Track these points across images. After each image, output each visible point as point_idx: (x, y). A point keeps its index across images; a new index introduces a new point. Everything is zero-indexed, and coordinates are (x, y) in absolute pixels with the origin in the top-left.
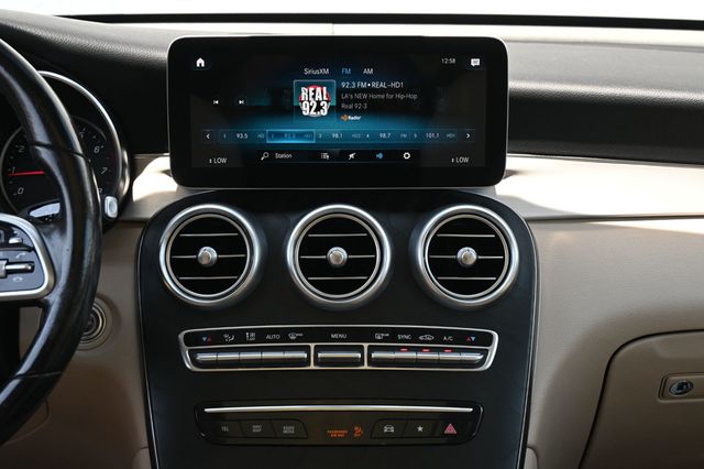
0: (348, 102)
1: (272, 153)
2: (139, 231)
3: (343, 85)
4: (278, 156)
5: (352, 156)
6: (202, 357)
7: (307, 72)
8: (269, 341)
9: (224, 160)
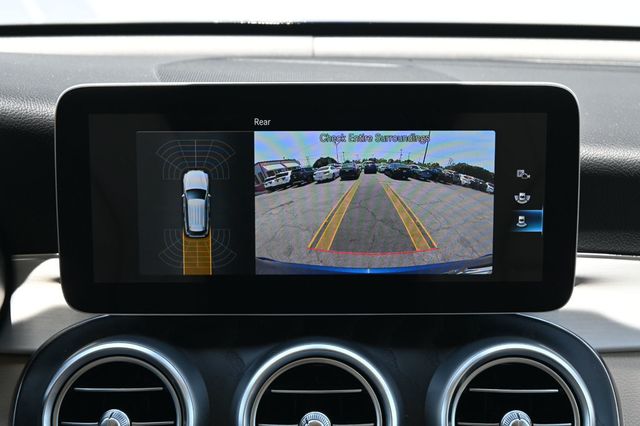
2: (18, 369)
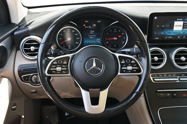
0: (185, 26)
1: (168, 37)
3: (185, 22)
4: (169, 37)
5: (184, 37)
6: (156, 80)
7: (178, 20)
8: (169, 76)
9: (158, 38)
